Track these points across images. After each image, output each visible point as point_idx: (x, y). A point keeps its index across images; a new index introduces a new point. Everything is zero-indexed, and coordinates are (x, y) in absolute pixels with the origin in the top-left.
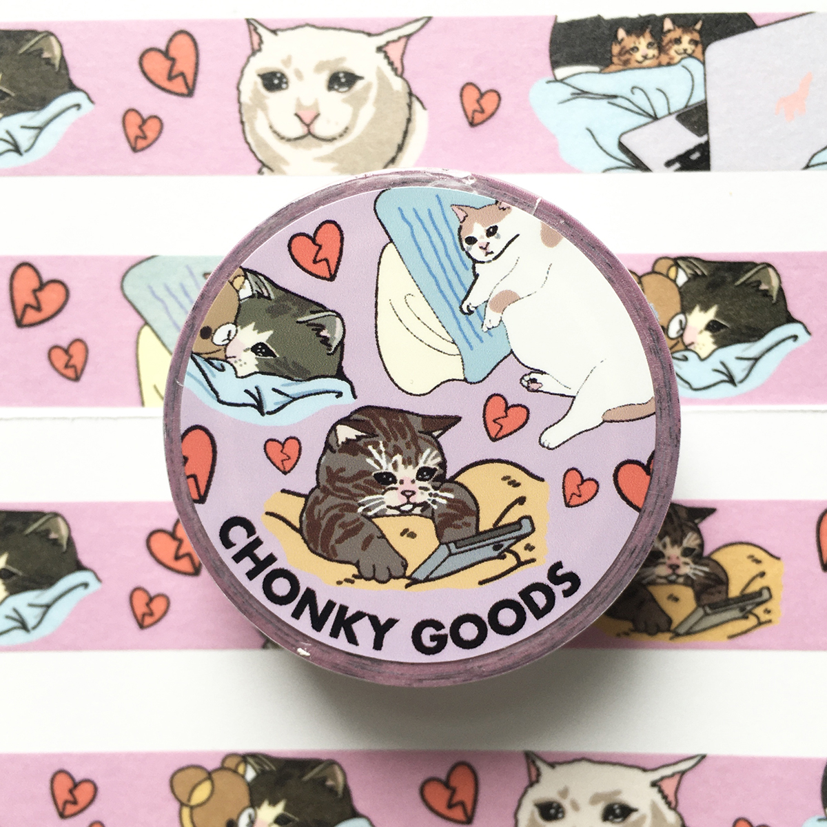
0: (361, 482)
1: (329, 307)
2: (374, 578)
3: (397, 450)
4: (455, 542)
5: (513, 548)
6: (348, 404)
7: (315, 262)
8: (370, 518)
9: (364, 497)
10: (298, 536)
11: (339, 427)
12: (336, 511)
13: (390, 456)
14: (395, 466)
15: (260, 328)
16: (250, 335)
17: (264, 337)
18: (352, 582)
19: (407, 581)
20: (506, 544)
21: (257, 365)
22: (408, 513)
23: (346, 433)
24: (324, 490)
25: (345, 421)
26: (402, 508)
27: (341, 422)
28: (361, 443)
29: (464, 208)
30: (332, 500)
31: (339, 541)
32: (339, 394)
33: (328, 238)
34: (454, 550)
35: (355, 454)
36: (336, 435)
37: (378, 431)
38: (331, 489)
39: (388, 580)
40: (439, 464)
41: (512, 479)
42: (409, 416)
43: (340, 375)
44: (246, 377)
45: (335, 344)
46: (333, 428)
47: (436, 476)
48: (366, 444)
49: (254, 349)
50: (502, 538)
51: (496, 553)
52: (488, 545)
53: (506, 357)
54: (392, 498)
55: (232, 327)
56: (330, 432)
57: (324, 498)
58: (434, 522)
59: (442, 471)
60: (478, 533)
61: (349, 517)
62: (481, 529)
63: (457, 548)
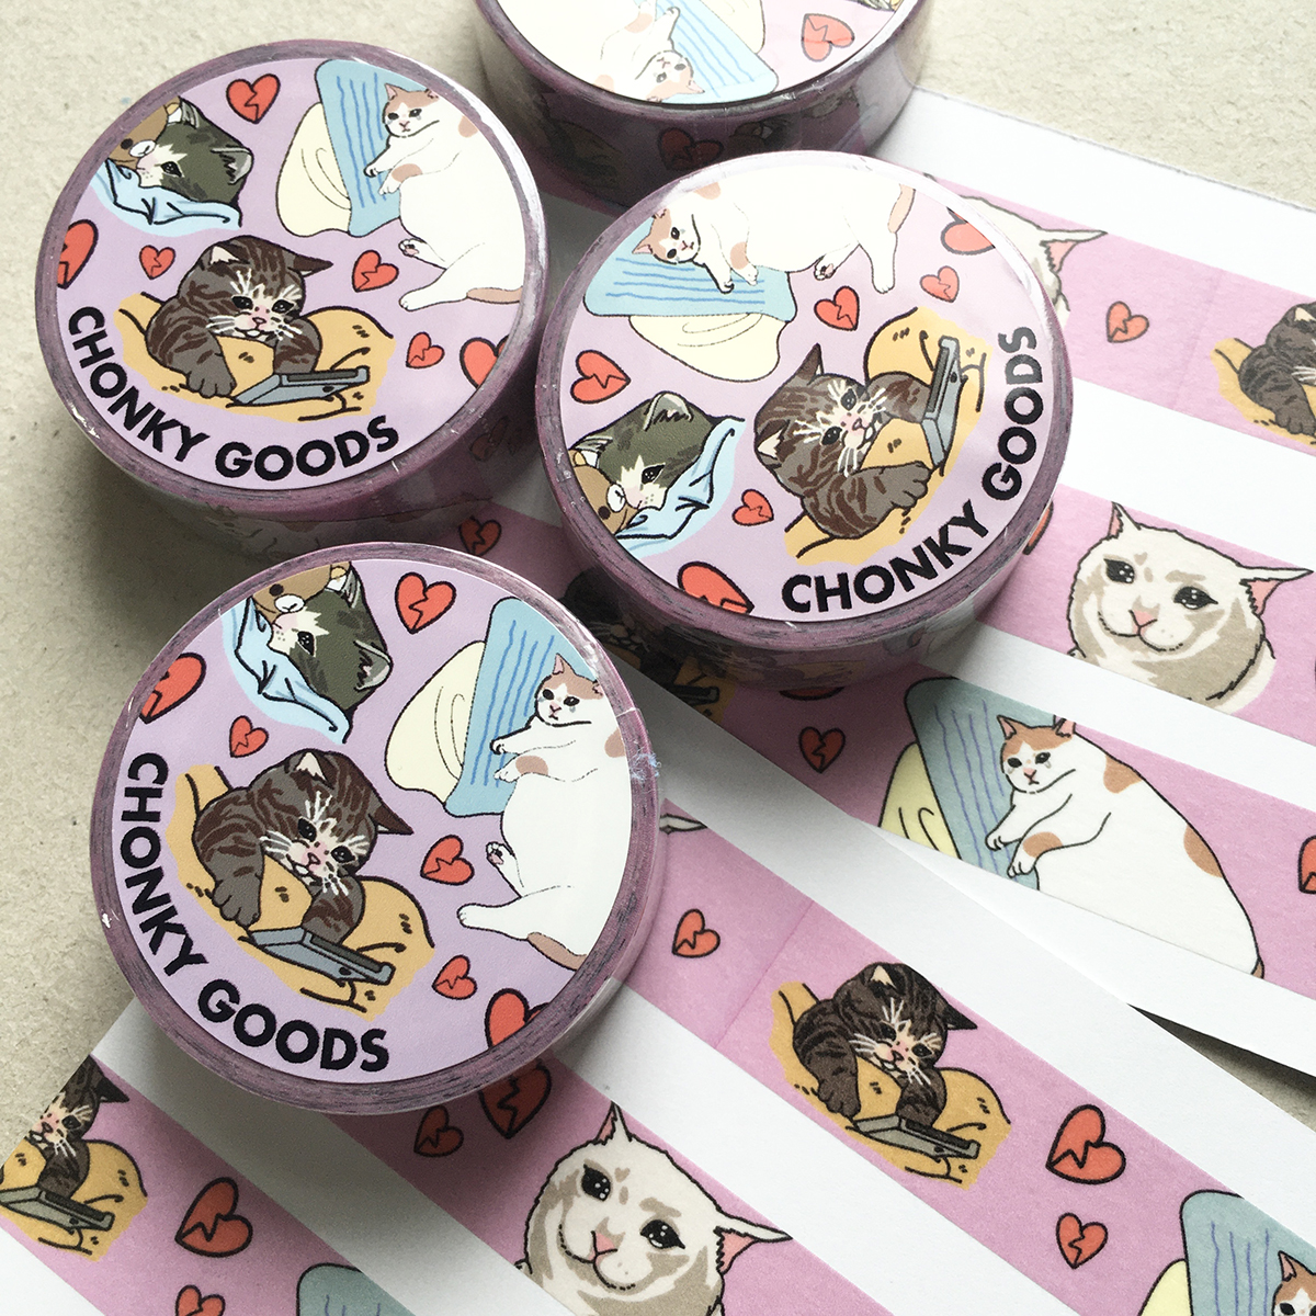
0: (285, 815)
1: (389, 651)
2: (220, 907)
3: (337, 815)
4: (314, 935)
5: (357, 984)
6: (333, 742)
7: (411, 607)
8: (264, 853)
9: (276, 830)
10: (194, 816)
11: (309, 755)
12: (243, 822)
13: (328, 814)
14: (324, 826)
15: (321, 623)
16: (308, 621)
17: (318, 632)
18: (201, 895)
19: (245, 934)
20: (354, 975)
21: (291, 649)
22: (299, 876)
23: (310, 764)
24: (250, 797)
25: (318, 754)
26: (298, 868)
27: (315, 752)
28: (314, 783)
29: (566, 664)
30: (247, 810)
31: (221, 850)
32: (334, 729)
33: (439, 597)
34: (307, 942)
35: (301, 788)
36: (302, 758)
37: (336, 785)
38: (256, 801)
39: (230, 920)
40: (360, 856)
41: (409, 922)
42: (372, 794)
43: (349, 714)
44: (275, 651)
45: (367, 685)
46: (304, 752)
47: (349, 865)
48: (318, 788)
49: (301, 635)
50: (355, 966)
51: (338, 975)
52: (339, 962)
53: (493, 814)
54: (298, 852)
55: (300, 603)
56: (299, 752)
57: (245, 803)
58: (312, 902)
59: (358, 865)
60: (339, 945)
61: (249, 837)
62: (345, 943)
63: (311, 942)
